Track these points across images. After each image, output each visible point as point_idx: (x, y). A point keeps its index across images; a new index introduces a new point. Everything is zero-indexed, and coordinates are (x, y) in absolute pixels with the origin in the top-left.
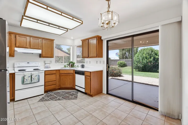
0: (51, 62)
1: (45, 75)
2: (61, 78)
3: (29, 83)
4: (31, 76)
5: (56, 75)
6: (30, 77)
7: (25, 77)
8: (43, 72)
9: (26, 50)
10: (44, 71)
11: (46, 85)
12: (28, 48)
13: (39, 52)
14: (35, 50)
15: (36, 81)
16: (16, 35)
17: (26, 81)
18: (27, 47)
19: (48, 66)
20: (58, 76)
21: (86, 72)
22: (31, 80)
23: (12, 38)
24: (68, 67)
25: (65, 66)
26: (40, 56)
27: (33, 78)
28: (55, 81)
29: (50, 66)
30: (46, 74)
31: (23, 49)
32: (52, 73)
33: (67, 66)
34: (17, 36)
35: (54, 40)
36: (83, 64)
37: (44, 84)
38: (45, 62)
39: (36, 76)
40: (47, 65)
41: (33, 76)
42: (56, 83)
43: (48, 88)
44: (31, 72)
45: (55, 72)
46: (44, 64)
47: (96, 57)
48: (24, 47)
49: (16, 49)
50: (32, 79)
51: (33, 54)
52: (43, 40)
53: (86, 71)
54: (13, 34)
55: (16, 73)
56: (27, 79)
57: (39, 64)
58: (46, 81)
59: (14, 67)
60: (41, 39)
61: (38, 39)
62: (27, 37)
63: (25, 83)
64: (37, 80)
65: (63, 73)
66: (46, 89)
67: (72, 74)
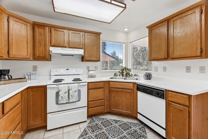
0: (96, 67)
1: (88, 89)
2: (112, 95)
3: (65, 102)
4: (69, 91)
5: (104, 90)
6: (67, 93)
7: (60, 93)
8: (86, 85)
9: (63, 51)
10: (87, 83)
11: (90, 106)
12: (66, 47)
13: (81, 52)
14: (75, 49)
15: (75, 100)
16: (51, 28)
17: (61, 100)
18: (65, 45)
19: (93, 75)
20: (107, 91)
21: (170, 92)
22: (67, 99)
23: (46, 32)
24: (120, 76)
25: (115, 75)
26: (83, 59)
27: (72, 96)
28: (103, 99)
29: (95, 74)
30: (90, 87)
31: (60, 48)
32: (98, 87)
33: (119, 74)
34: (53, 29)
35: (101, 33)
36: (149, 72)
37: (87, 105)
38: (88, 68)
39: (76, 91)
40: (91, 72)
41: (70, 92)
42: (105, 103)
43: (93, 111)
44: (69, 85)
45: (102, 85)
46: (88, 71)
47: (201, 56)
48: (61, 46)
49: (51, 49)
50: (70, 97)
51: (73, 56)
52: (86, 34)
53: (168, 90)
54: (47, 26)
55: (48, 86)
56: (63, 96)
57: (81, 71)
58: (90, 99)
59: (51, 76)
60: (83, 33)
61: (79, 33)
62: (65, 31)
63: (60, 102)
64: (77, 99)
65: (115, 87)
66: (90, 113)
67: (130, 90)
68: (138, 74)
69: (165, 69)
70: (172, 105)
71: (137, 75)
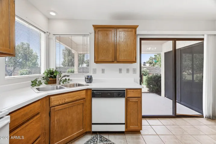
28: (39, 137)
53: (127, 89)
65: (61, 102)
67: (83, 100)
68: (70, 78)
69: (103, 71)
70: (130, 100)
71: (69, 80)
